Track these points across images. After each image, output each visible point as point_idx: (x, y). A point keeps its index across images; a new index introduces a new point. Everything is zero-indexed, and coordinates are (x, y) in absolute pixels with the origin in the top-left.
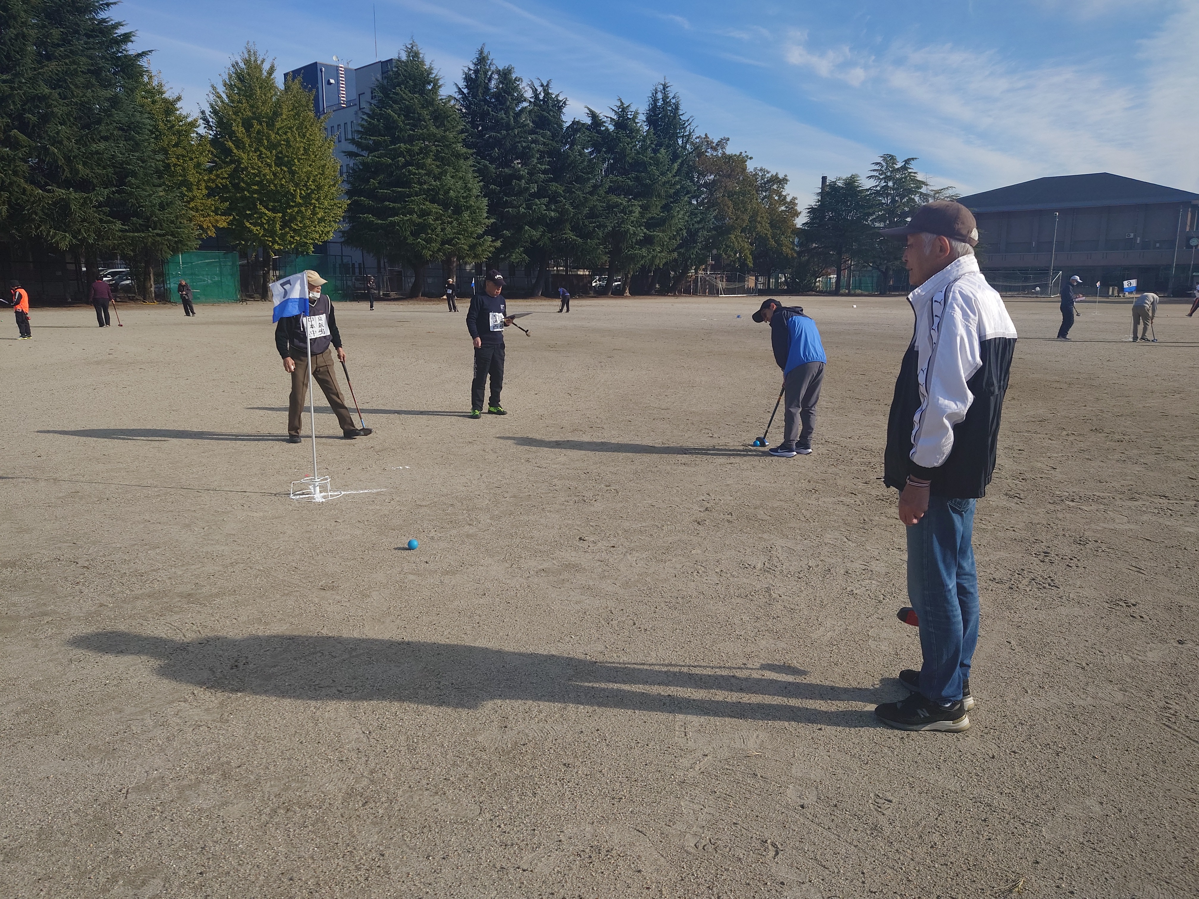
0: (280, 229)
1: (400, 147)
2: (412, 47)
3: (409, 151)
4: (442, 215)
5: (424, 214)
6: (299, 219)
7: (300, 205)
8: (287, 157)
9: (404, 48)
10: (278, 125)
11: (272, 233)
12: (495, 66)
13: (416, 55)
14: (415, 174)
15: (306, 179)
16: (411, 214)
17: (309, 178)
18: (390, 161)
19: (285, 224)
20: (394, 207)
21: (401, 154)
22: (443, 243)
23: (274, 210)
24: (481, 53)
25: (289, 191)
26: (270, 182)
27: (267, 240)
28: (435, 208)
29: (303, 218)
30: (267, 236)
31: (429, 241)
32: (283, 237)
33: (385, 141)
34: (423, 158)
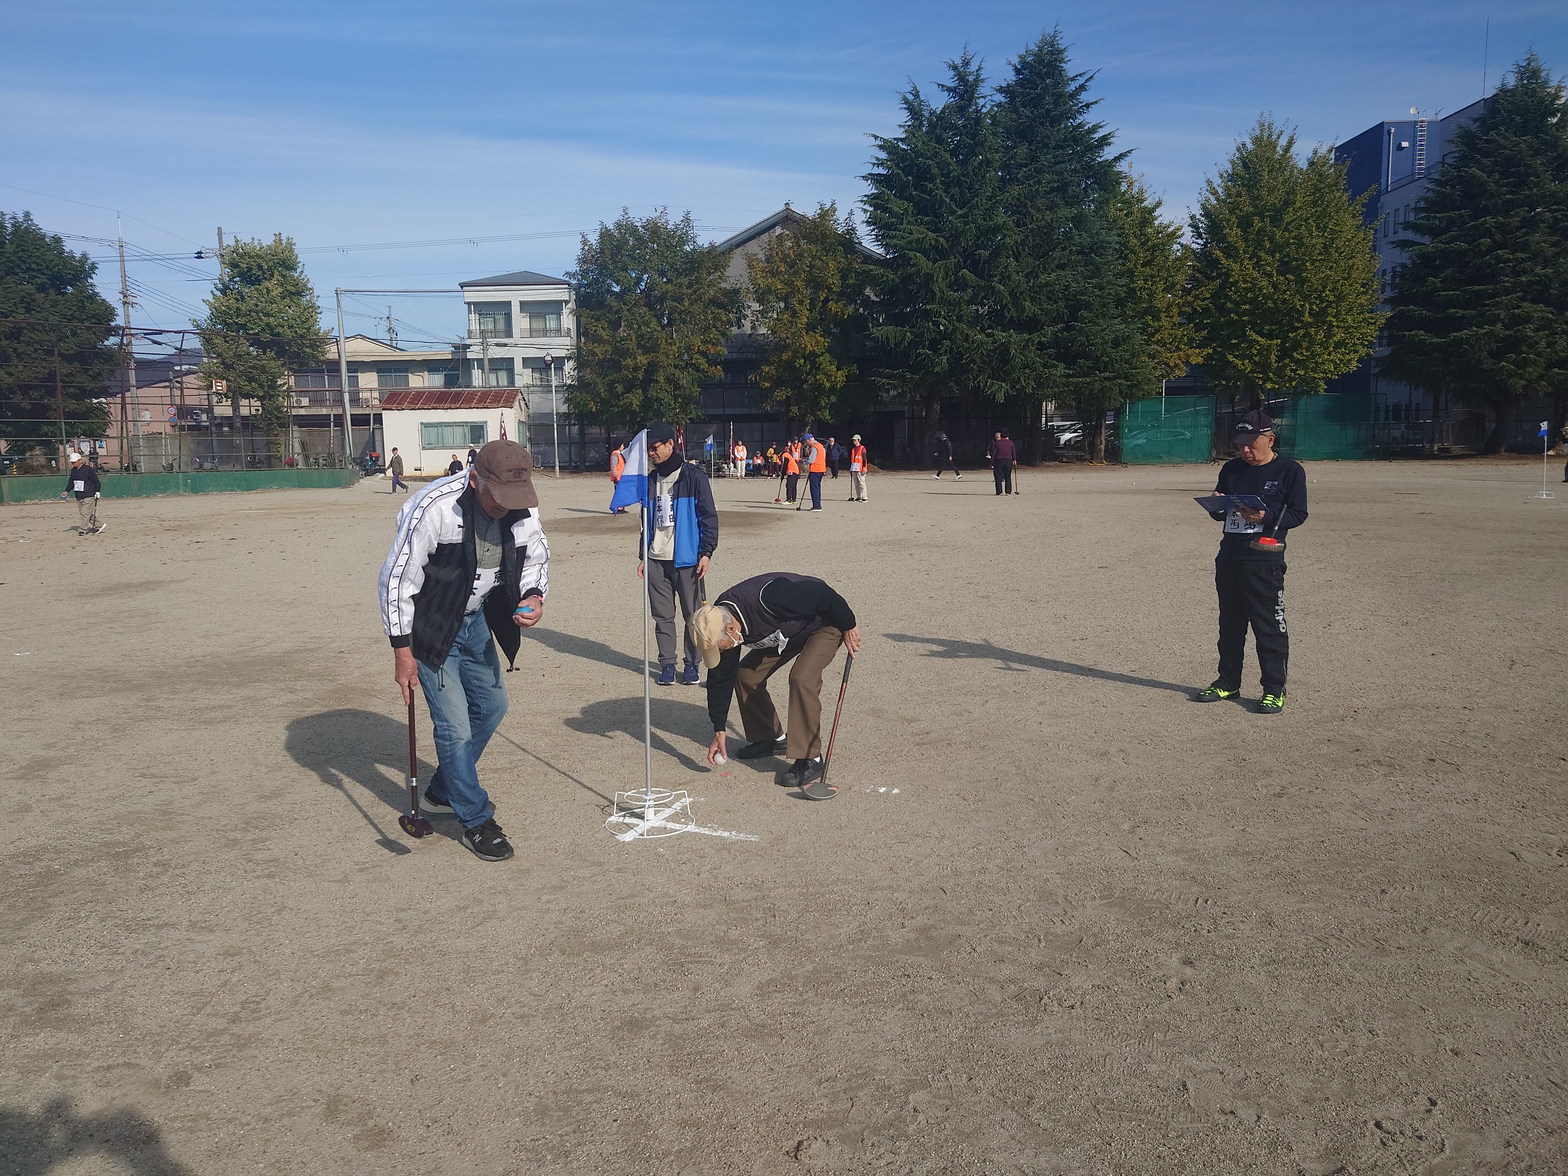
0: (1276, 362)
2: (1529, 64)
3: (1500, 227)
4: (1552, 320)
5: (1516, 321)
6: (1305, 344)
7: (1310, 325)
8: (1297, 260)
9: (1513, 68)
10: (1287, 218)
11: (1264, 367)
13: (1535, 74)
14: (1508, 260)
15: (1320, 288)
16: (1492, 322)
17: (1324, 287)
18: (1464, 245)
19: (1284, 353)
20: (1463, 316)
21: (1487, 233)
22: (1550, 366)
23: (1270, 336)
25: (1294, 308)
26: (1267, 297)
27: (1257, 377)
29: (1312, 342)
30: (1258, 372)
31: (1522, 364)
32: (1279, 372)
34: (1526, 235)
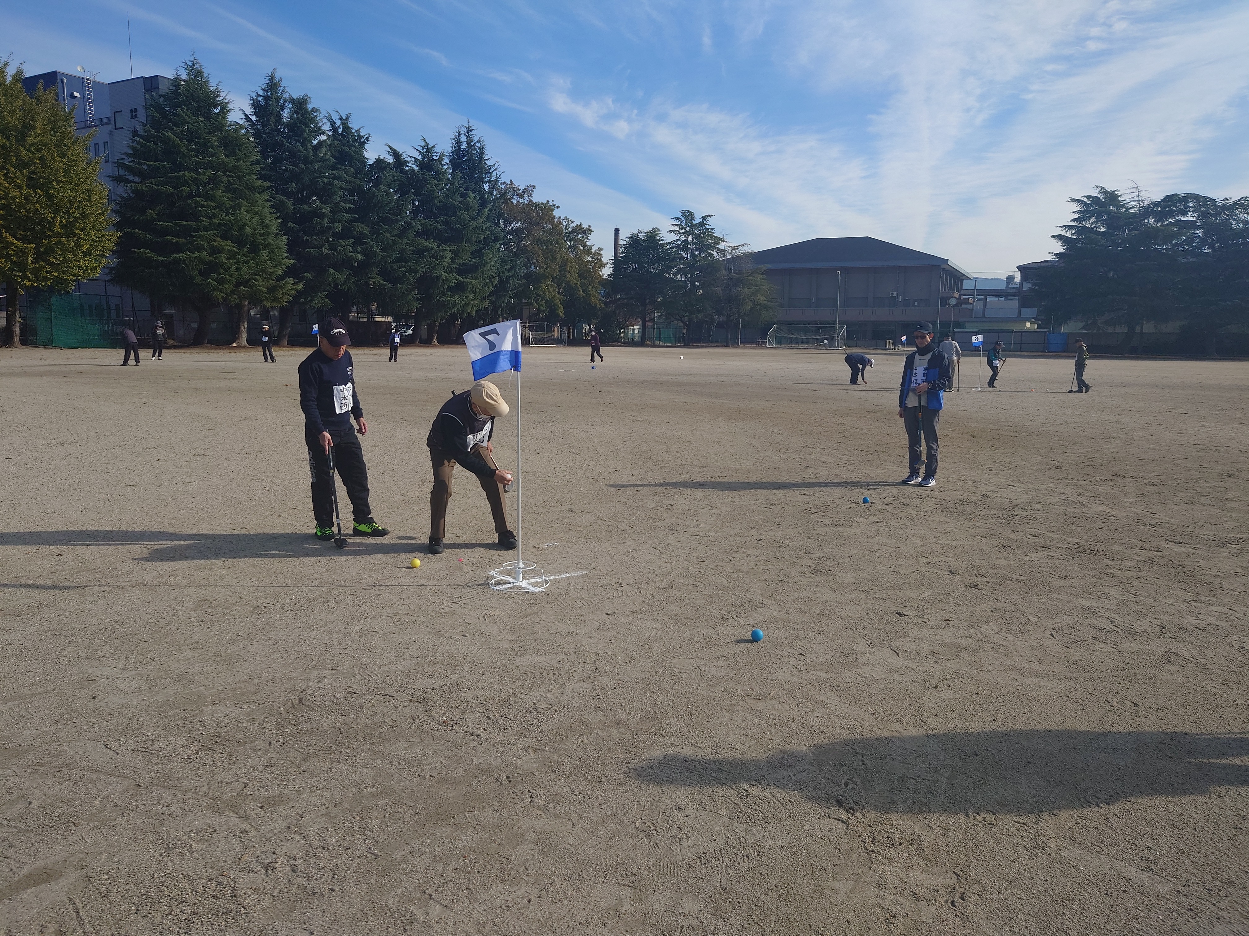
0: (32, 263)
1: (184, 175)
2: (193, 65)
3: (195, 180)
4: (236, 253)
5: (215, 251)
6: (59, 251)
7: (59, 235)
8: (43, 178)
9: (183, 64)
11: (22, 266)
12: (288, 94)
13: (199, 73)
14: (203, 206)
15: (68, 205)
16: (200, 249)
17: (72, 205)
18: (172, 190)
19: (39, 256)
20: (177, 242)
21: (186, 183)
22: (238, 284)
23: (23, 239)
24: (272, 78)
25: (45, 219)
26: (21, 206)
27: (14, 275)
28: (228, 245)
29: (64, 250)
30: (14, 271)
31: (221, 282)
32: (36, 272)
33: (164, 167)
34: (212, 189)
